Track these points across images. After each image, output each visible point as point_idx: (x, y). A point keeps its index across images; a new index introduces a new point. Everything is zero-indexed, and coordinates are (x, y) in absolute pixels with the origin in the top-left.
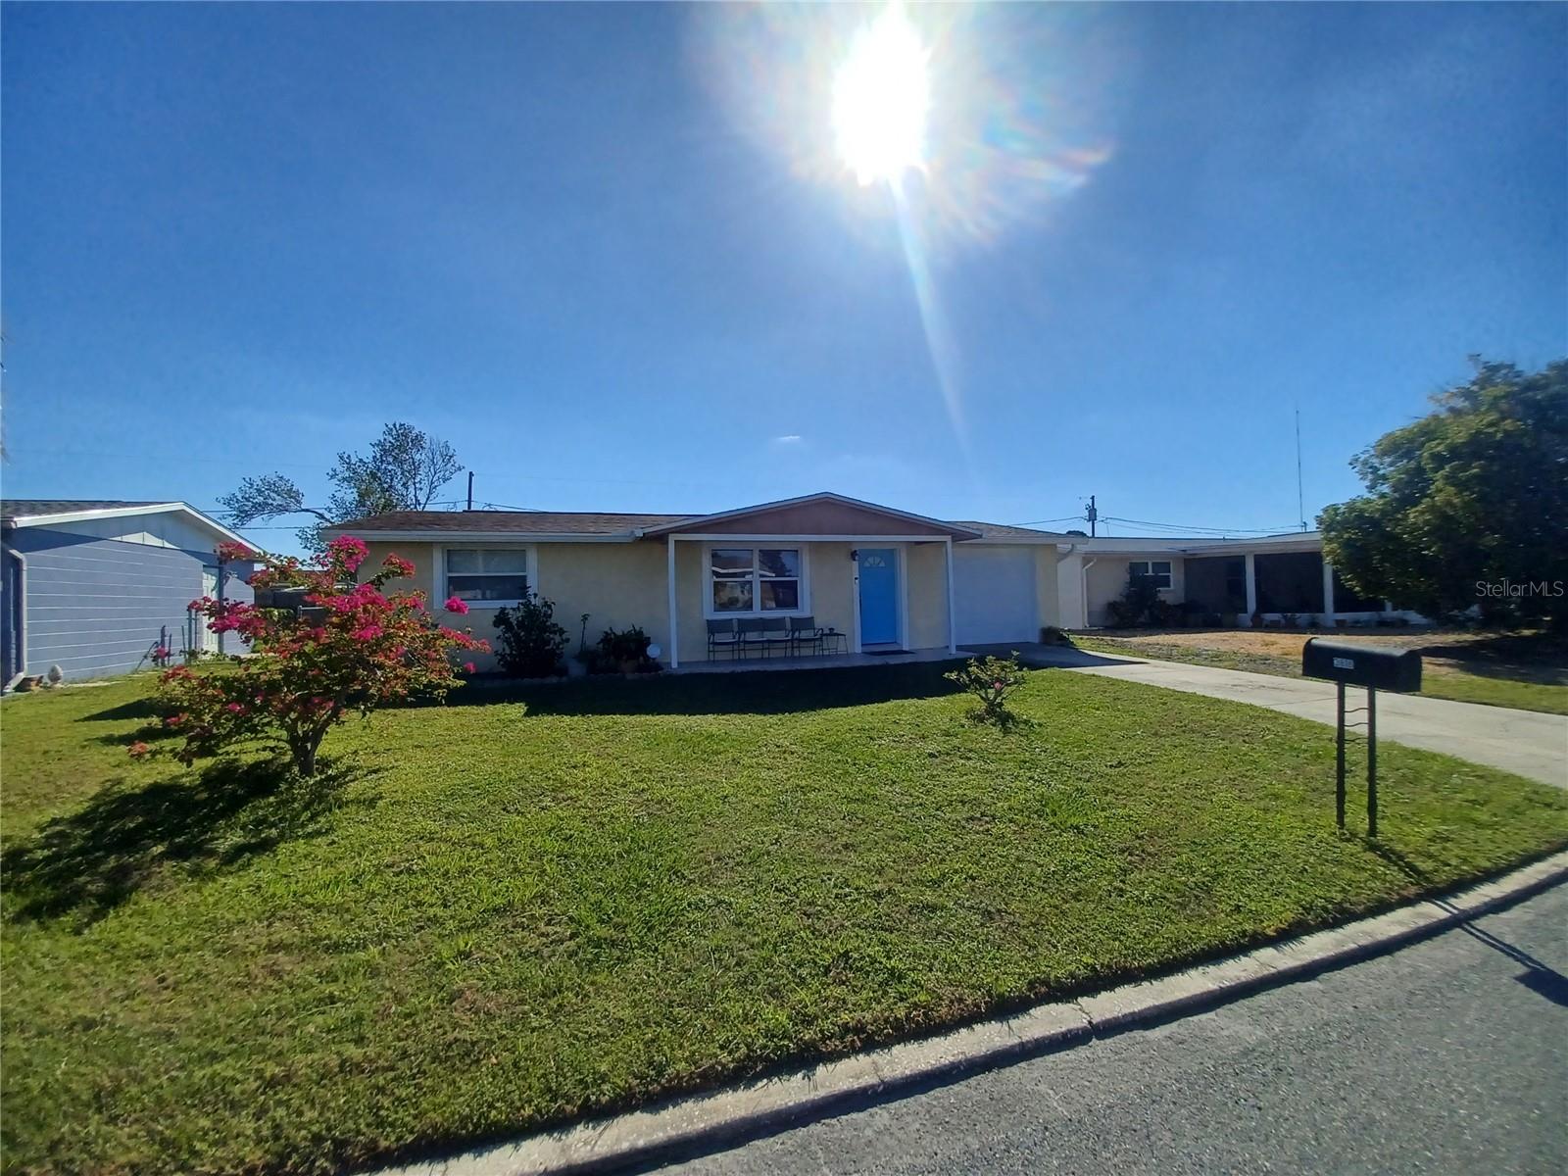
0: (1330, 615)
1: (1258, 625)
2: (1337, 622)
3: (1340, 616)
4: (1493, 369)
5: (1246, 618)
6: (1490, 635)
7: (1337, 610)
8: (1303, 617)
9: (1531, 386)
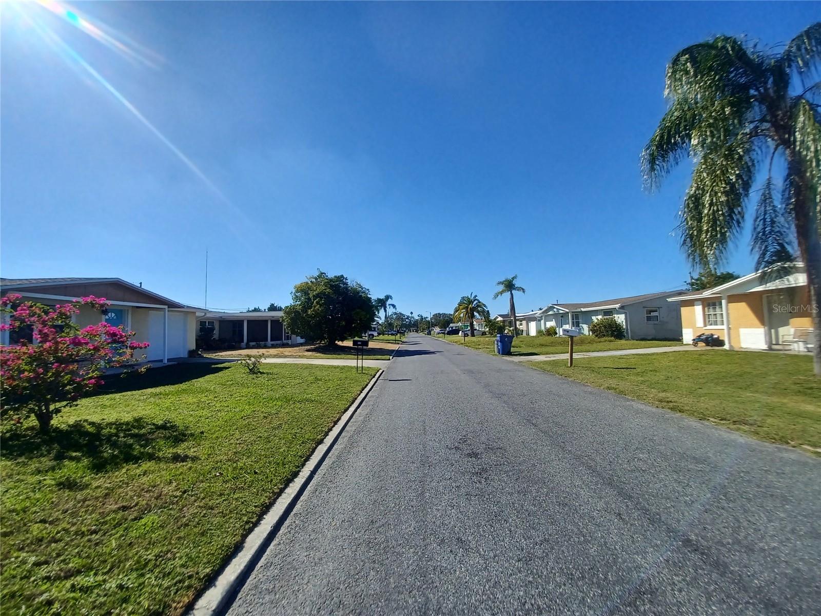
0: (269, 342)
1: (248, 347)
2: (272, 344)
3: (273, 342)
4: (322, 273)
5: (243, 344)
6: (311, 347)
7: (271, 341)
8: (262, 343)
9: (331, 280)
